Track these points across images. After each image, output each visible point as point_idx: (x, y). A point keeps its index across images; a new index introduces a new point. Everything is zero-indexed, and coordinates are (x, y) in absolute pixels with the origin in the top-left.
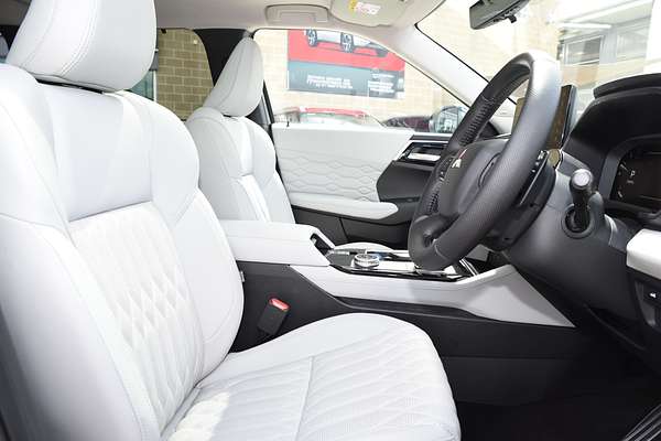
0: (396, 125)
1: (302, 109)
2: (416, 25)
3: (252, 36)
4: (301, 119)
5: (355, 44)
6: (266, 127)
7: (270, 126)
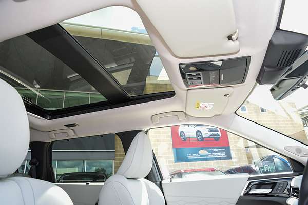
0: (232, 173)
1: (183, 171)
2: (235, 112)
3: (146, 133)
4: (183, 176)
5: (204, 137)
6: (158, 183)
7: (161, 182)
